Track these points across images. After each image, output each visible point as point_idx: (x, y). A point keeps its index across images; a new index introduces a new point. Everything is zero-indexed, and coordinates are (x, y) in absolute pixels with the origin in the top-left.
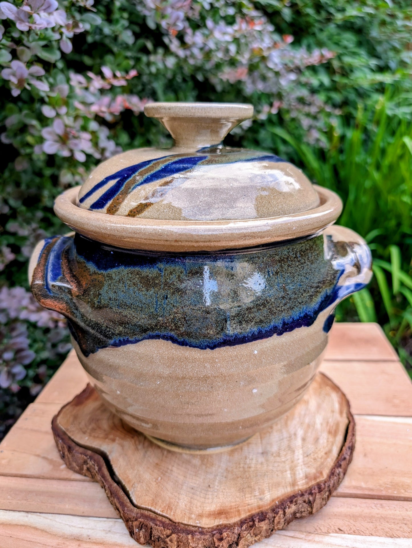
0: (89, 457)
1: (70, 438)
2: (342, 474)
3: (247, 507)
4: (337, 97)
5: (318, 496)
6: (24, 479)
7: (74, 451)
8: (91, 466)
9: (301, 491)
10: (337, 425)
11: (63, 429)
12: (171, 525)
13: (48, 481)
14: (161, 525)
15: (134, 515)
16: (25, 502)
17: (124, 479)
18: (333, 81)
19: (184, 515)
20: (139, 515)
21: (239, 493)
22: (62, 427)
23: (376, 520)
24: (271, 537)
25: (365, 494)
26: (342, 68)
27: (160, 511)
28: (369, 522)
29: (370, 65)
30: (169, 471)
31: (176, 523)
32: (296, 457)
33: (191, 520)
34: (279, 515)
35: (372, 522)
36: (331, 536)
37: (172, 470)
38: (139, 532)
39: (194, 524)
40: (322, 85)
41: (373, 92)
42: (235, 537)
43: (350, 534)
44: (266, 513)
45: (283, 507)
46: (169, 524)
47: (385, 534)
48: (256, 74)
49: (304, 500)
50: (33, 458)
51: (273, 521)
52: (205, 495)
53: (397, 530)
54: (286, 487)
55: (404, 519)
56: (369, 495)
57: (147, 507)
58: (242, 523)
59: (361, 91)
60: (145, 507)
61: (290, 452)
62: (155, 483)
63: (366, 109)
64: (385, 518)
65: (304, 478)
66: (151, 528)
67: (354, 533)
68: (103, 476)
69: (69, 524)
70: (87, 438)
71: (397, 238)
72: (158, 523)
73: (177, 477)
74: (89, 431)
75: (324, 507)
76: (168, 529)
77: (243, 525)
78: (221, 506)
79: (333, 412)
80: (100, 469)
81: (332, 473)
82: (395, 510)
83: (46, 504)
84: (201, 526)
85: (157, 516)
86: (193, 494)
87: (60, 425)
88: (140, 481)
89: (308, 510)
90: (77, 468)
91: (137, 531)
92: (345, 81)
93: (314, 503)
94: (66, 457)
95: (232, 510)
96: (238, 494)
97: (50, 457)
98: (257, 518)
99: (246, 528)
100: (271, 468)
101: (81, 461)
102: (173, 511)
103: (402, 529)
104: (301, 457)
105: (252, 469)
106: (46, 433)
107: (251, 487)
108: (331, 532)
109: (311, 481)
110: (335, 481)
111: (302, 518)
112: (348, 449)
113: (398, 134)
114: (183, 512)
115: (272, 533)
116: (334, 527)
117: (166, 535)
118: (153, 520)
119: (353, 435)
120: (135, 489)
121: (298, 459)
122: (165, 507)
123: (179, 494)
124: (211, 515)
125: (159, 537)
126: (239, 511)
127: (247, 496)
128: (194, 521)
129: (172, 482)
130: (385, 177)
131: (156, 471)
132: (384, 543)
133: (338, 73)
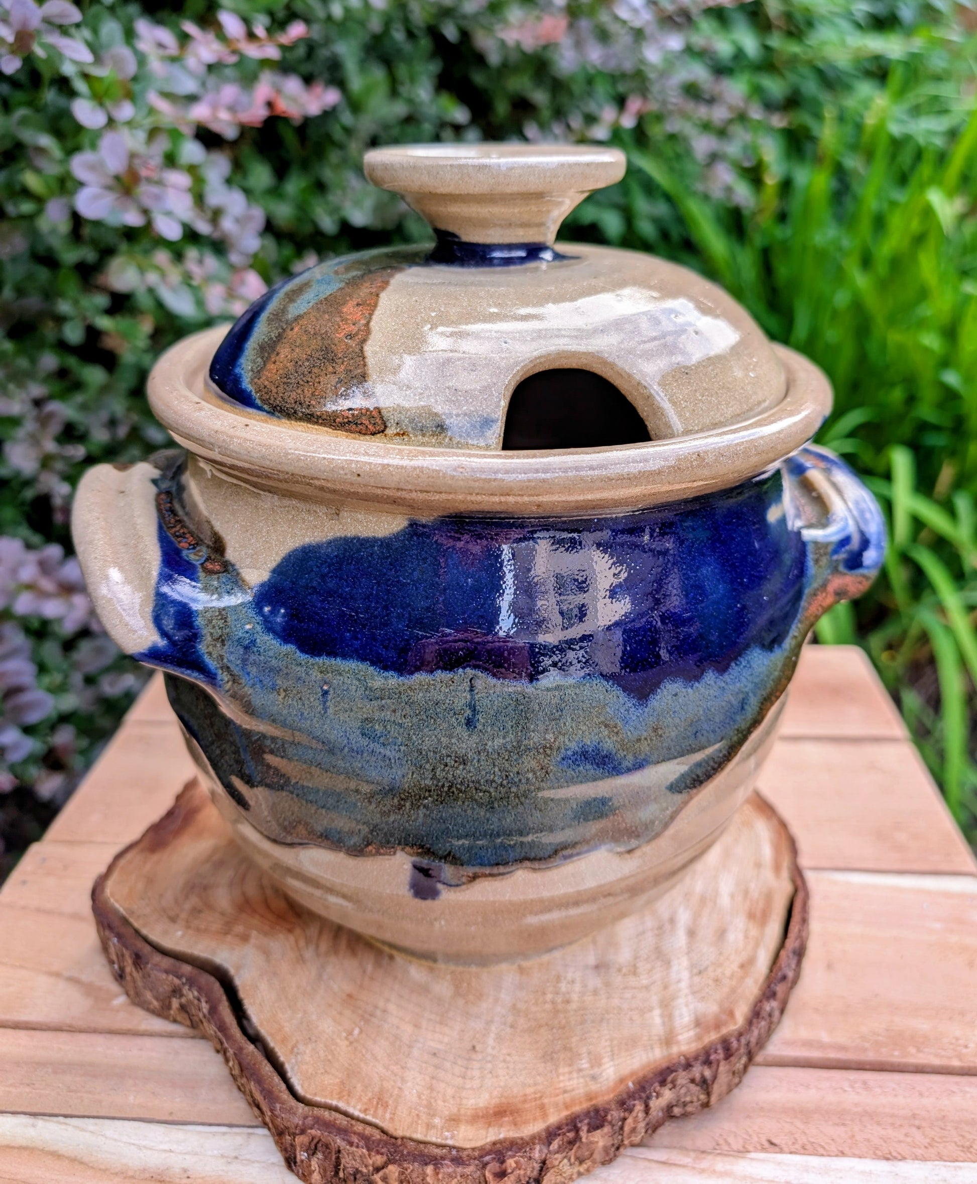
0: (187, 980)
1: (137, 932)
2: (777, 1013)
3: (561, 1097)
4: (775, 87)
5: (723, 1068)
6: (22, 1033)
7: (149, 966)
8: (190, 1002)
9: (684, 1056)
10: (768, 897)
11: (121, 910)
12: (386, 1144)
13: (83, 1036)
14: (361, 1144)
15: (297, 1120)
16: (27, 1089)
17: (272, 1035)
18: (767, 48)
19: (415, 1119)
20: (309, 1121)
21: (543, 1065)
22: (117, 905)
23: (852, 1120)
24: (614, 1164)
25: (829, 1059)
26: (788, 16)
27: (360, 1111)
28: (837, 1125)
29: (855, 12)
30: (378, 1013)
31: (396, 1138)
32: (674, 976)
33: (433, 1132)
34: (634, 1114)
35: (844, 1124)
36: (752, 1159)
37: (385, 1011)
38: (309, 1159)
39: (439, 1141)
40: (739, 54)
41: (857, 77)
42: (533, 1168)
43: (795, 1153)
44: (607, 1111)
45: (644, 1095)
46: (380, 1140)
47: (871, 1152)
48: (584, 24)
49: (690, 1076)
50: (43, 981)
51: (622, 1128)
52: (464, 1070)
53: (900, 1142)
54: (652, 1048)
55: (914, 1116)
56: (838, 1061)
57: (329, 1101)
58: (550, 1135)
59: (831, 74)
60: (323, 1100)
61: (659, 963)
62: (346, 1043)
63: (841, 119)
64: (870, 1116)
65: (692, 1026)
66: (339, 1151)
67: (802, 1151)
68: (222, 1028)
69: (136, 1142)
70: (180, 933)
71: (906, 430)
72: (355, 1140)
73: (398, 1027)
74: (183, 915)
75: (736, 1091)
76: (378, 1152)
77: (554, 1140)
78: (502, 1096)
79: (758, 865)
80: (213, 1010)
81: (756, 1014)
82: (896, 1096)
83: (79, 1094)
84: (457, 1144)
85: (353, 1122)
86: (437, 1067)
87: (112, 900)
88: (310, 1039)
89: (699, 1100)
90: (155, 1004)
91: (303, 1158)
92: (794, 48)
93: (713, 1081)
94: (128, 978)
95: (527, 1106)
96: (541, 1067)
97: (84, 978)
98: (586, 1121)
99: (560, 1147)
100: (616, 1002)
101: (165, 989)
102: (389, 1111)
103: (909, 1140)
104: (685, 975)
105: (574, 1006)
106: (76, 916)
107: (570, 1049)
108: (750, 1148)
109: (709, 1032)
110: (762, 1031)
111: (685, 1115)
112: (791, 955)
113: (914, 181)
114: (414, 1112)
115: (617, 1153)
116: (759, 1138)
117: (373, 1166)
118: (343, 1132)
119: (804, 921)
120: (299, 1057)
121: (679, 981)
122: (370, 1100)
123: (402, 1068)
124: (478, 1117)
125: (357, 1172)
126: (542, 1107)
127: (561, 1070)
128: (439, 1133)
129: (387, 1039)
130: (884, 285)
131: (348, 1013)
132: (871, 1173)
133: (779, 28)
